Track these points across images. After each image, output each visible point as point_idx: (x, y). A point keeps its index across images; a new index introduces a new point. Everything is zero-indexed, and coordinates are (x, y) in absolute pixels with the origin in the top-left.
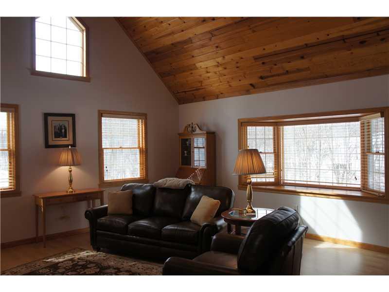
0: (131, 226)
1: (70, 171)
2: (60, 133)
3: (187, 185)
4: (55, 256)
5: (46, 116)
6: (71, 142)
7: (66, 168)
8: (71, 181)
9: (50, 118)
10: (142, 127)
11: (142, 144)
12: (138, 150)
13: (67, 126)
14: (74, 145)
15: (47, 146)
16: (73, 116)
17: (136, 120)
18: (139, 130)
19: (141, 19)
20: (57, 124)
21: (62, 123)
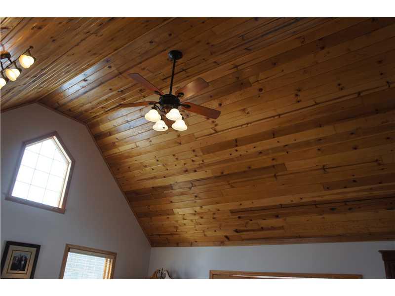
2: (19, 265)
6: (28, 276)
9: (12, 248)
10: (110, 266)
13: (28, 257)
16: (38, 247)
17: (105, 259)
18: (105, 269)
19: (127, 160)
20: (17, 254)
21: (23, 254)
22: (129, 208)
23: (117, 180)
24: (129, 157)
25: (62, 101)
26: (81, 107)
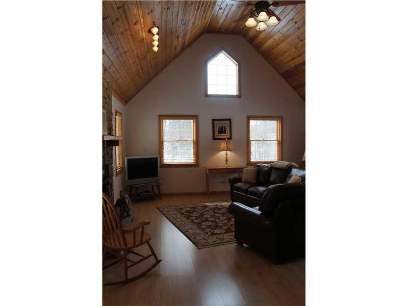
0: (250, 189)
1: (226, 154)
2: (222, 131)
3: (290, 167)
4: (209, 202)
5: (214, 120)
6: (229, 137)
7: (224, 152)
8: (227, 161)
9: (216, 122)
10: (279, 126)
11: (279, 139)
12: (276, 142)
13: (226, 126)
14: (230, 138)
15: (214, 139)
16: (230, 120)
17: (276, 121)
18: (277, 128)
19: (273, 51)
20: (220, 125)
21: (223, 125)
22: (287, 85)
23: (273, 67)
24: (273, 49)
25: (218, 27)
26: (230, 25)
